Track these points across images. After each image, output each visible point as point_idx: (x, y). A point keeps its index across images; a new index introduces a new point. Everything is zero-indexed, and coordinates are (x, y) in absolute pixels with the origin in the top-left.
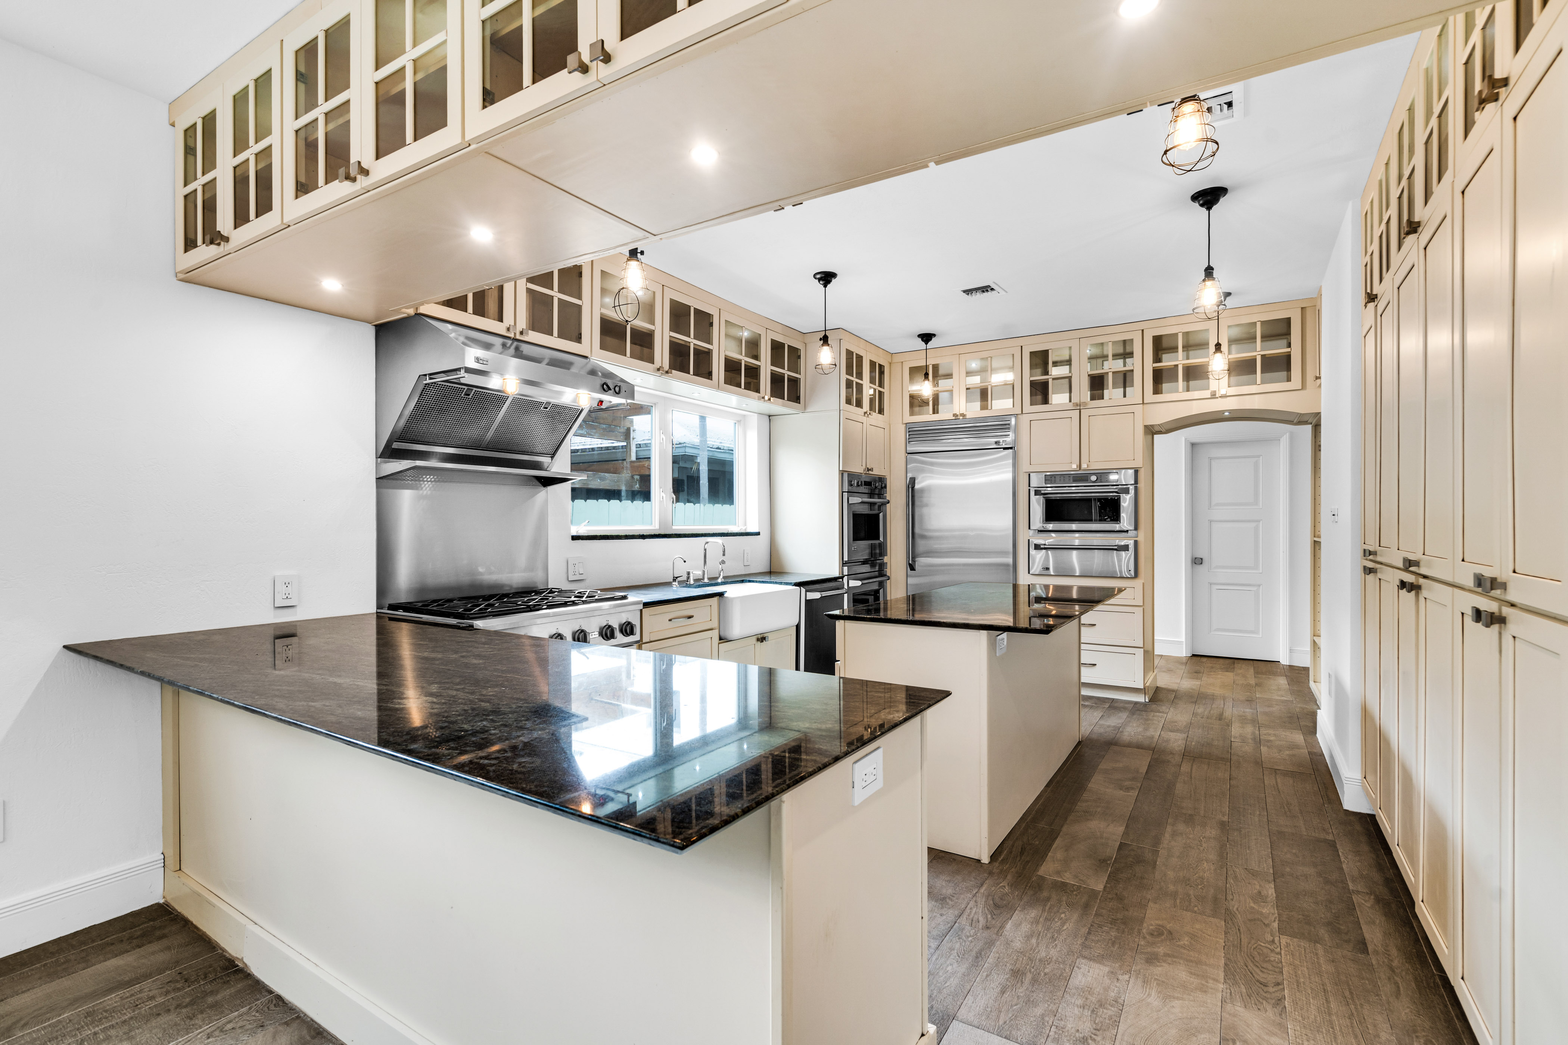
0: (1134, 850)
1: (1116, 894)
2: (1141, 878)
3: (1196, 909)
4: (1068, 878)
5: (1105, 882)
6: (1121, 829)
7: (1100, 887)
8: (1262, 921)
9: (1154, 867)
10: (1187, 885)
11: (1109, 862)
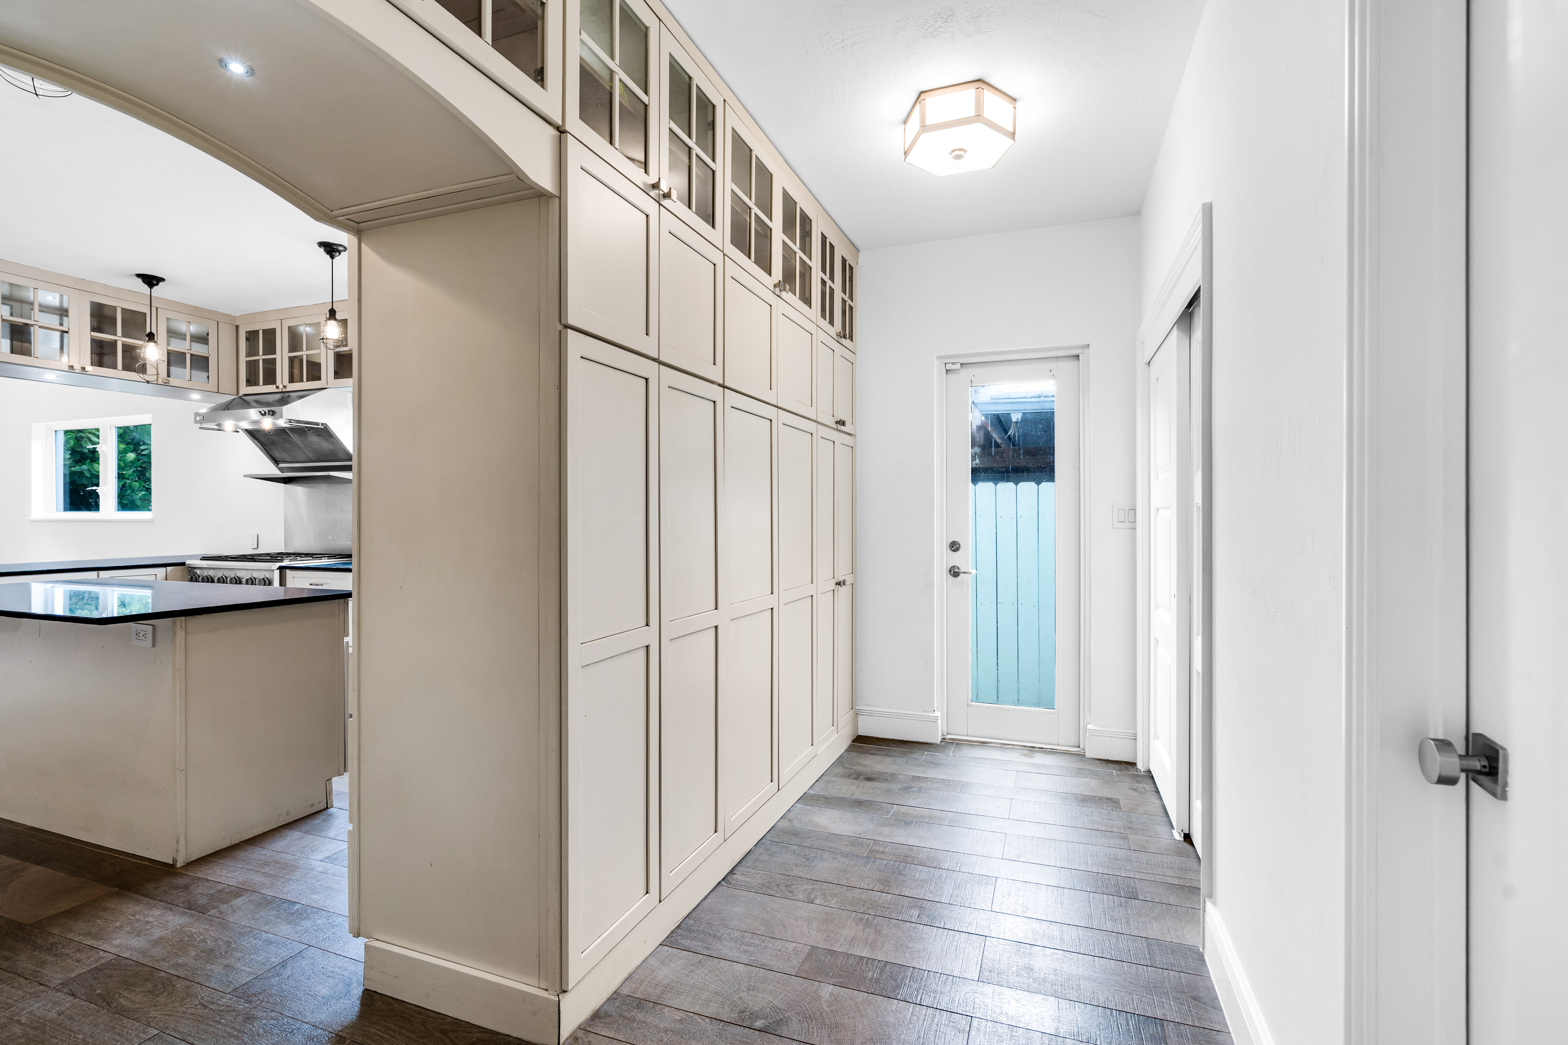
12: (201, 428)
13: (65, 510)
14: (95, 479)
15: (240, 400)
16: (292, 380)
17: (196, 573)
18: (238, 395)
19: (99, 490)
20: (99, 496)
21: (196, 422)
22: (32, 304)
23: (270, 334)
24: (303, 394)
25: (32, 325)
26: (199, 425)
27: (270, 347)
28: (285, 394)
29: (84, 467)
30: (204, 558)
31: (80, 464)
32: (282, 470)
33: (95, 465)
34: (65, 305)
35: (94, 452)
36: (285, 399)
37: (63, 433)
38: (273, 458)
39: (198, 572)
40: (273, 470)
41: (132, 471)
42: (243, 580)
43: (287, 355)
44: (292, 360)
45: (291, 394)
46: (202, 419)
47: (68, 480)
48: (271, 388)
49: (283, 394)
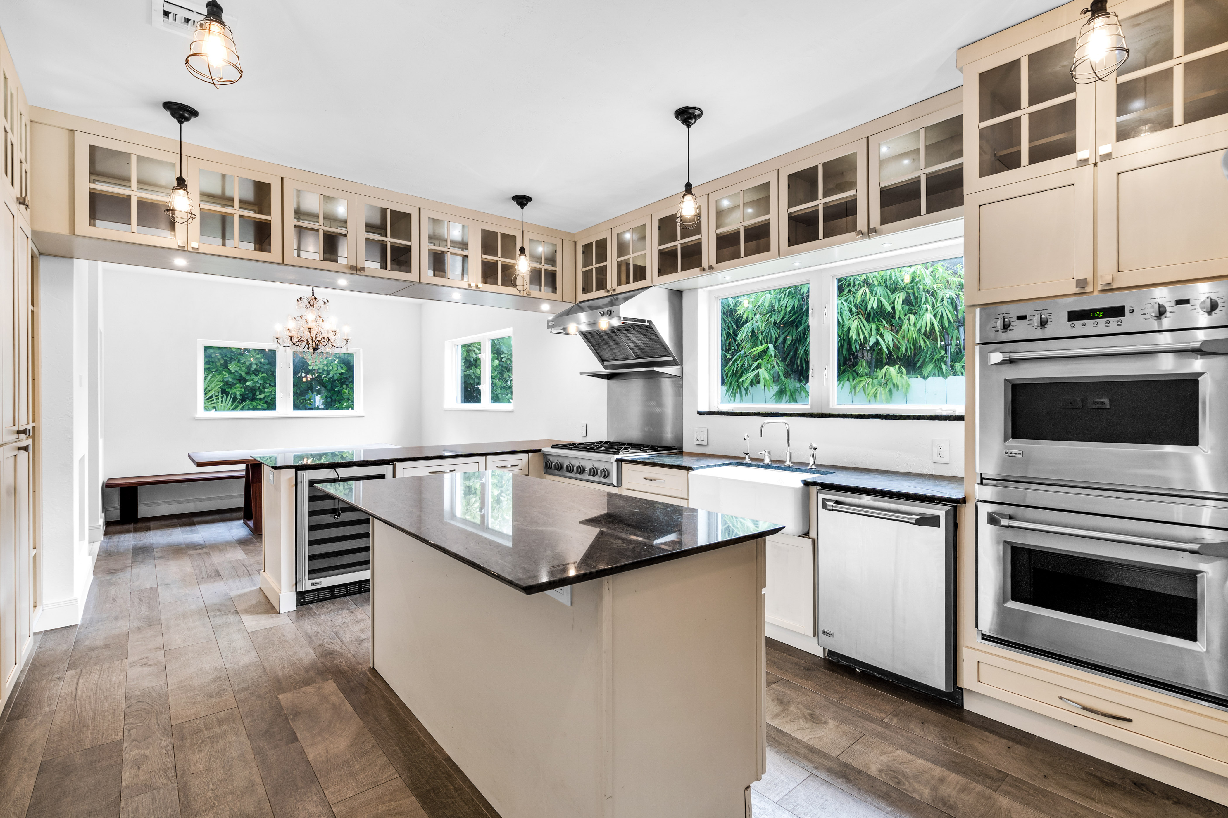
0: (280, 740)
1: (265, 698)
2: (255, 721)
3: (198, 722)
4: (310, 689)
5: (281, 702)
6: (311, 757)
7: (280, 697)
8: (138, 742)
9: (249, 736)
10: (213, 736)
11: (291, 716)
12: (552, 333)
13: (462, 402)
14: (478, 379)
15: (577, 306)
16: (619, 284)
17: (549, 460)
18: (575, 303)
19: (480, 387)
20: (480, 392)
21: (549, 327)
22: (446, 241)
23: (602, 245)
24: (629, 296)
25: (446, 252)
26: (550, 330)
27: (602, 256)
28: (614, 297)
29: (471, 371)
30: (554, 447)
31: (469, 369)
32: (606, 367)
33: (478, 370)
34: (465, 240)
35: (477, 360)
36: (615, 300)
37: (460, 346)
38: (600, 357)
39: (551, 459)
40: (599, 368)
41: (496, 373)
42: (586, 469)
43: (616, 260)
44: (619, 265)
45: (619, 296)
46: (551, 325)
47: (463, 381)
48: (602, 293)
49: (612, 297)
